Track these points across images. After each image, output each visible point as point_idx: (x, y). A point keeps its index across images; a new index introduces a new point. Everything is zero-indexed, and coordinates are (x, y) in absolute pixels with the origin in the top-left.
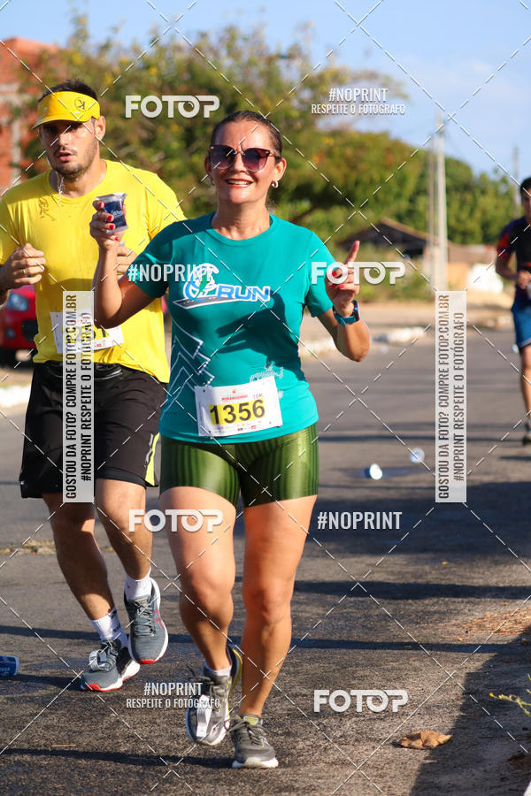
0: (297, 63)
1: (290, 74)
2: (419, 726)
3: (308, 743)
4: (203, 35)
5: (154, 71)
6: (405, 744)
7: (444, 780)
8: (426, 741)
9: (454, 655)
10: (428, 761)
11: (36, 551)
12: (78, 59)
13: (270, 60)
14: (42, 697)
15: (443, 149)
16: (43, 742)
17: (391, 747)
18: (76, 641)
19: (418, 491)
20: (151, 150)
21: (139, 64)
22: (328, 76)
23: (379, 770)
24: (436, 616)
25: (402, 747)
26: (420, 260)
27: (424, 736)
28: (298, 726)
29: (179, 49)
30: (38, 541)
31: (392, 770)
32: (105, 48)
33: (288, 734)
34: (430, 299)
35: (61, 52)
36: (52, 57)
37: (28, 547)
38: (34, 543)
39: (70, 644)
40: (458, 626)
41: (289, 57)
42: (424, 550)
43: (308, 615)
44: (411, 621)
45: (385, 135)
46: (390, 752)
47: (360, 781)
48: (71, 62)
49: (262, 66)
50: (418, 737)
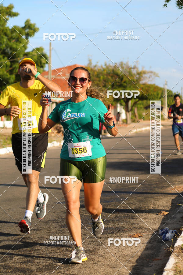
0: (135, 70)
4: (116, 64)
5: (105, 71)
6: (159, 214)
8: (163, 214)
9: (169, 195)
10: (164, 218)
12: (89, 69)
13: (130, 69)
15: (167, 88)
16: (82, 214)
17: (156, 215)
21: (102, 70)
22: (142, 72)
23: (153, 220)
24: (166, 187)
29: (111, 66)
31: (156, 220)
32: (95, 66)
40: (170, 189)
44: (160, 188)
45: (154, 85)
49: (128, 70)
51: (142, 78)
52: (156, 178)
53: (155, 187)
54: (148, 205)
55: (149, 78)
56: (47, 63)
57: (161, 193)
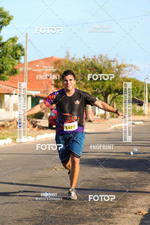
0: (115, 63)
1: (114, 65)
2: (141, 210)
3: (116, 213)
4: (95, 56)
5: (84, 64)
6: (138, 214)
7: (146, 222)
8: (142, 213)
9: (149, 194)
10: (143, 218)
11: (56, 170)
12: (67, 61)
13: (109, 62)
14: (57, 202)
15: (147, 82)
16: (57, 212)
17: (135, 214)
18: (65, 190)
19: (141, 158)
20: (83, 82)
21: (80, 62)
22: (122, 66)
23: (132, 219)
24: (145, 185)
25: (137, 214)
26: (142, 106)
27: (142, 212)
28: (114, 209)
29: (90, 59)
30: (57, 167)
31: (135, 220)
32: (73, 59)
33: (112, 211)
34: (144, 115)
35: (64, 59)
36: (61, 61)
37: (55, 169)
38: (56, 168)
39: (63, 190)
41: (113, 61)
42: (142, 171)
43: (116, 185)
44: (139, 186)
45: (135, 79)
46: (134, 215)
47: (128, 222)
48: (65, 62)
50: (141, 212)
51: (122, 72)
52: (135, 176)
53: (134, 186)
54: (127, 204)
55: (129, 71)
56: (23, 55)
57: (140, 192)
